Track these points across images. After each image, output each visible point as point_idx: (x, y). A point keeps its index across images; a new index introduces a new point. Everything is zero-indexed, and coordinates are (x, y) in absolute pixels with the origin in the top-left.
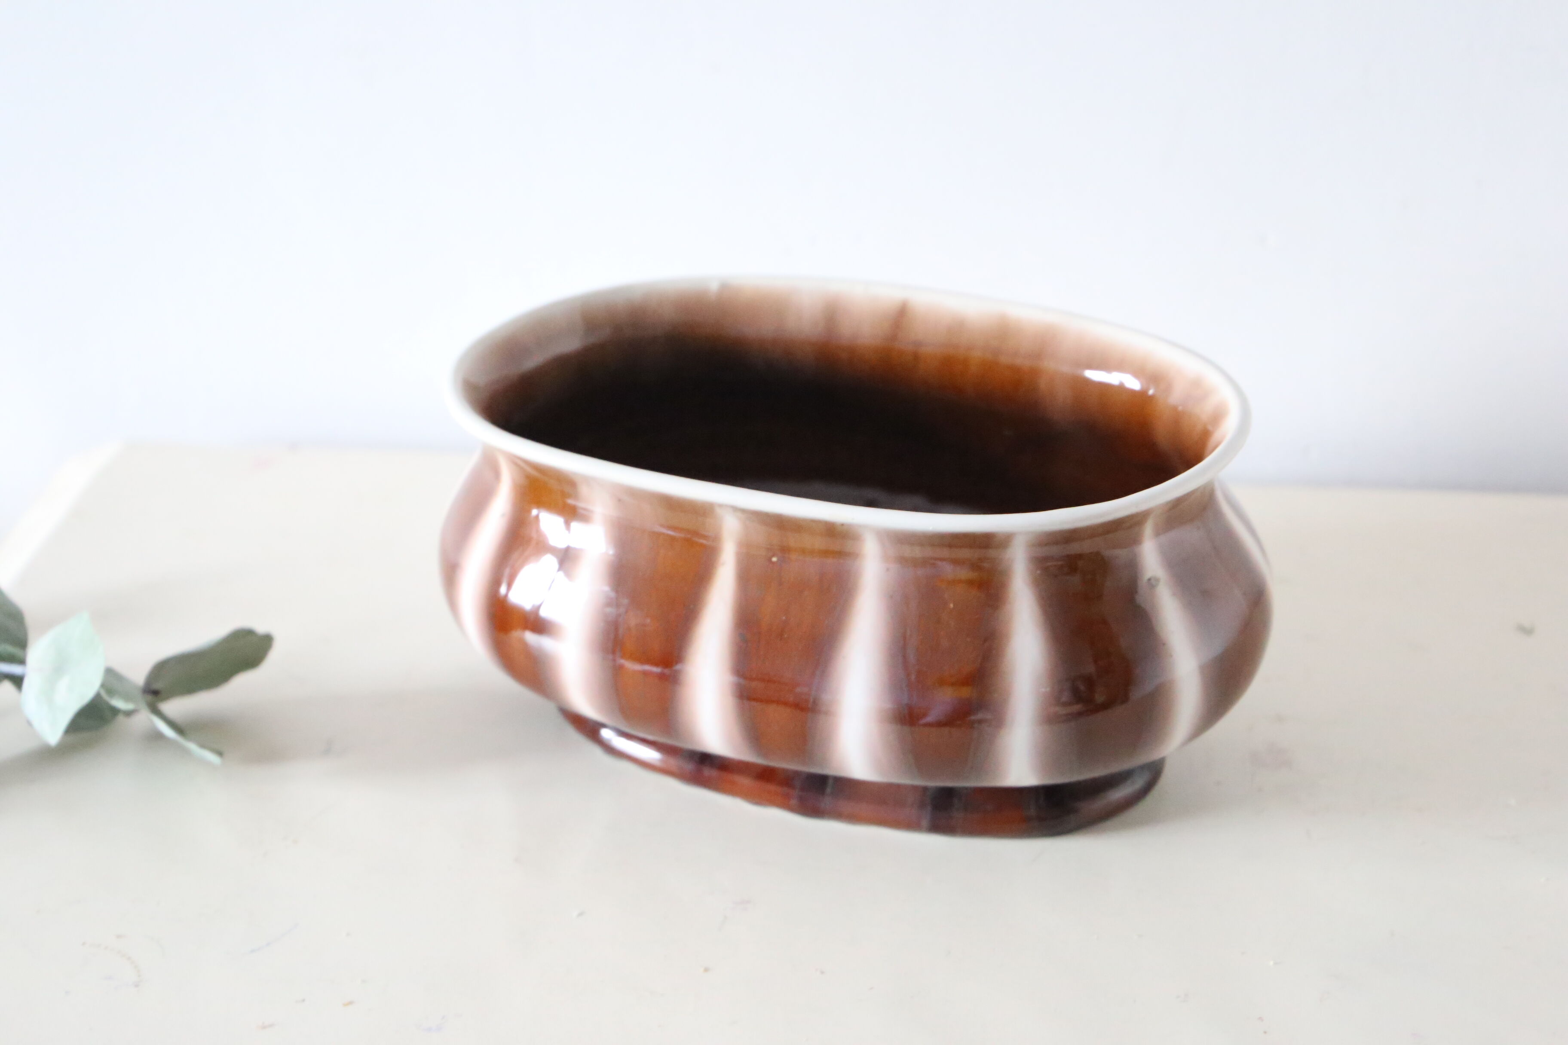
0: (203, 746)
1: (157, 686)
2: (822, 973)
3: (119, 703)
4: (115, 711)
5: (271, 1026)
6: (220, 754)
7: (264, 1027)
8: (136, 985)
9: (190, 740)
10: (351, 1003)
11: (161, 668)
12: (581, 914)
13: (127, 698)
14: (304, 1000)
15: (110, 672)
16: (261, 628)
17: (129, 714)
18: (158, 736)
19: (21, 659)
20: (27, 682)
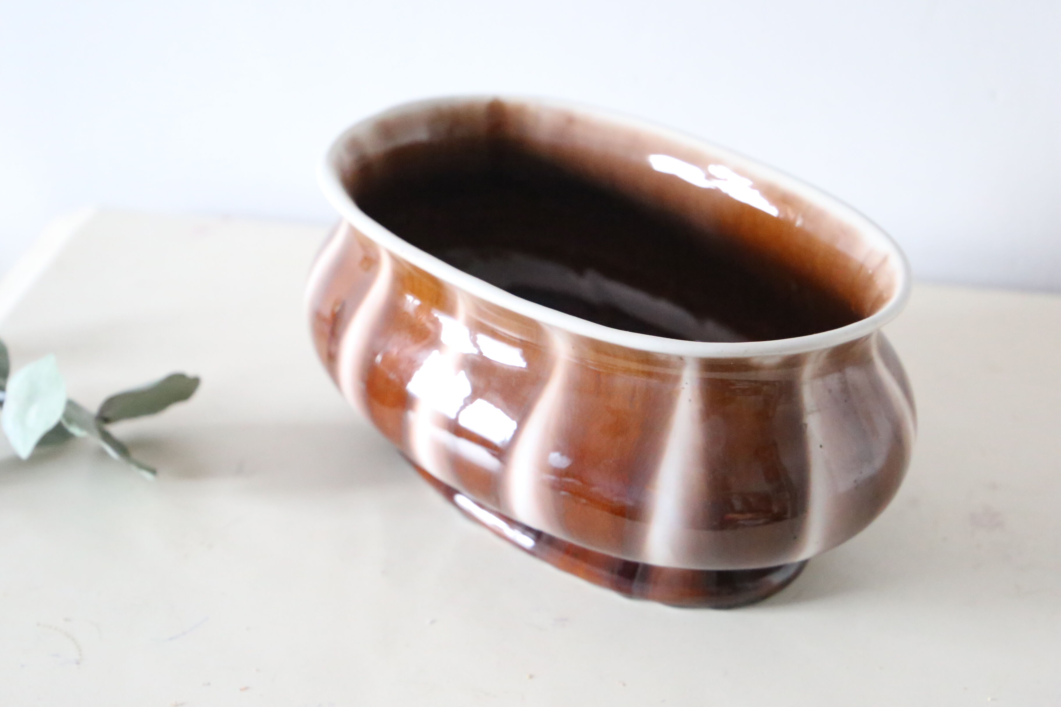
0: (143, 467)
1: (108, 414)
2: (624, 685)
3: (74, 430)
4: (70, 435)
5: (182, 704)
7: (177, 705)
8: (78, 663)
9: (132, 461)
10: (246, 688)
11: (111, 402)
12: (433, 622)
13: (82, 425)
14: (209, 684)
15: (70, 403)
16: (190, 371)
17: (80, 438)
18: (103, 453)
19: (1, 388)
20: (6, 405)
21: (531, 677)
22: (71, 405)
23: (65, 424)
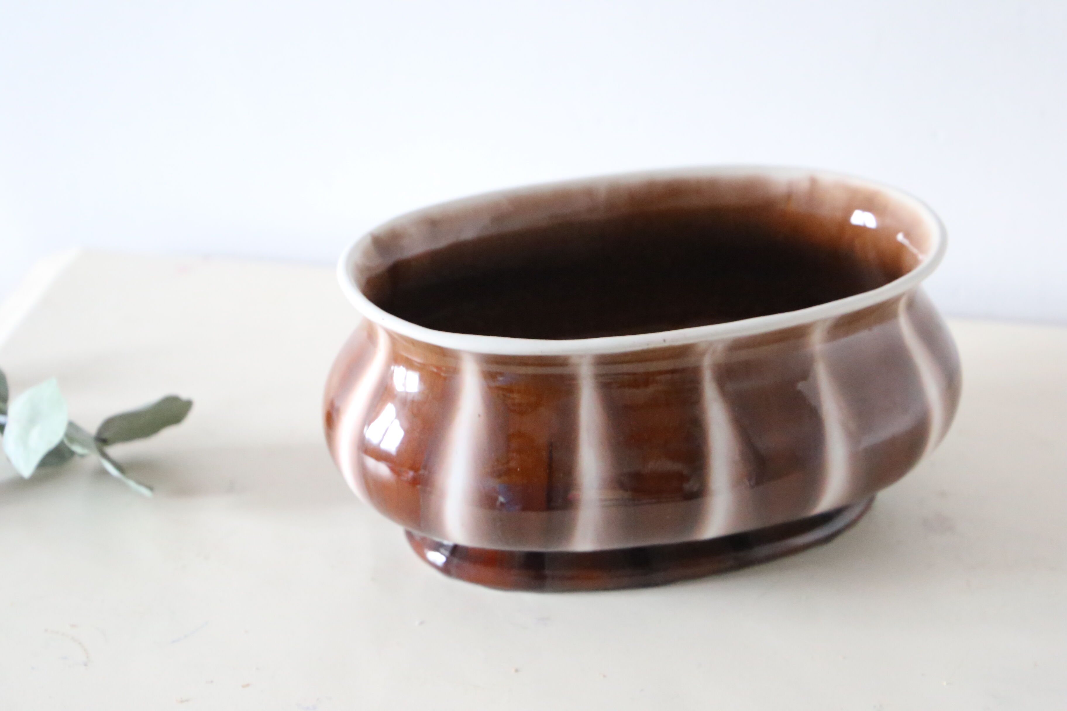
0: (140, 483)
1: (106, 435)
2: (604, 676)
3: (77, 449)
4: (72, 453)
5: (187, 700)
6: (151, 488)
7: (182, 702)
8: (86, 665)
9: (130, 478)
10: (247, 685)
11: (109, 423)
12: (422, 623)
13: (83, 444)
14: (212, 682)
15: (71, 425)
16: (184, 395)
17: (82, 456)
18: (104, 472)
19: (3, 412)
20: (7, 430)
21: (517, 671)
22: (72, 426)
23: (66, 442)
